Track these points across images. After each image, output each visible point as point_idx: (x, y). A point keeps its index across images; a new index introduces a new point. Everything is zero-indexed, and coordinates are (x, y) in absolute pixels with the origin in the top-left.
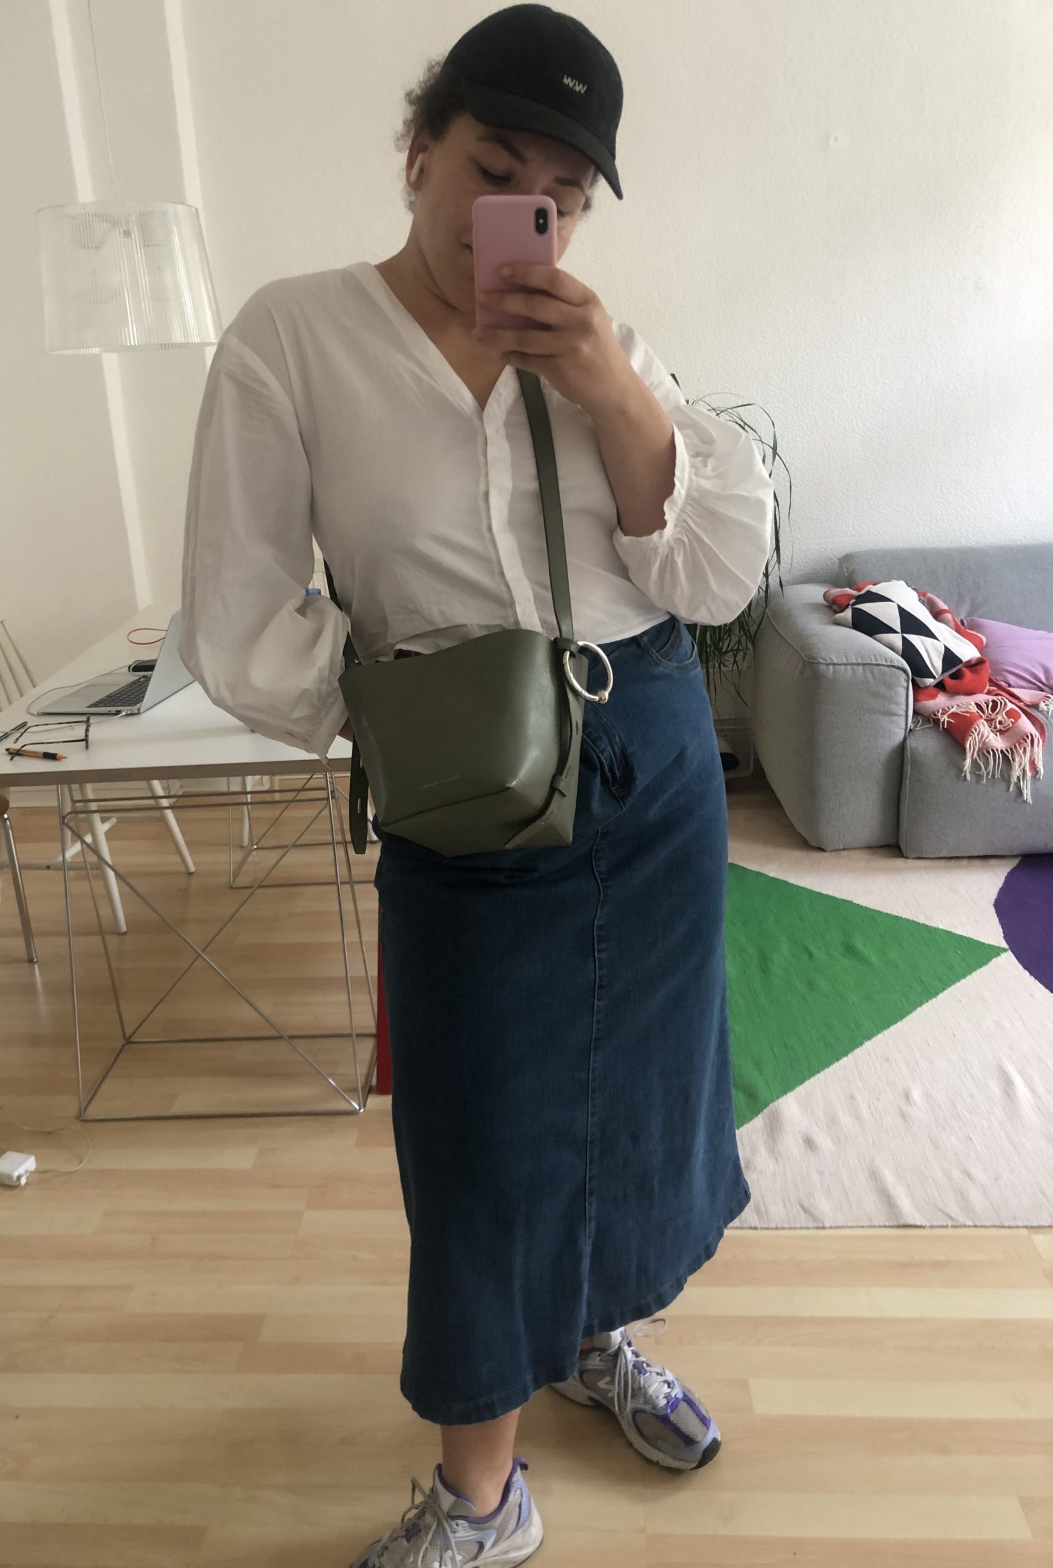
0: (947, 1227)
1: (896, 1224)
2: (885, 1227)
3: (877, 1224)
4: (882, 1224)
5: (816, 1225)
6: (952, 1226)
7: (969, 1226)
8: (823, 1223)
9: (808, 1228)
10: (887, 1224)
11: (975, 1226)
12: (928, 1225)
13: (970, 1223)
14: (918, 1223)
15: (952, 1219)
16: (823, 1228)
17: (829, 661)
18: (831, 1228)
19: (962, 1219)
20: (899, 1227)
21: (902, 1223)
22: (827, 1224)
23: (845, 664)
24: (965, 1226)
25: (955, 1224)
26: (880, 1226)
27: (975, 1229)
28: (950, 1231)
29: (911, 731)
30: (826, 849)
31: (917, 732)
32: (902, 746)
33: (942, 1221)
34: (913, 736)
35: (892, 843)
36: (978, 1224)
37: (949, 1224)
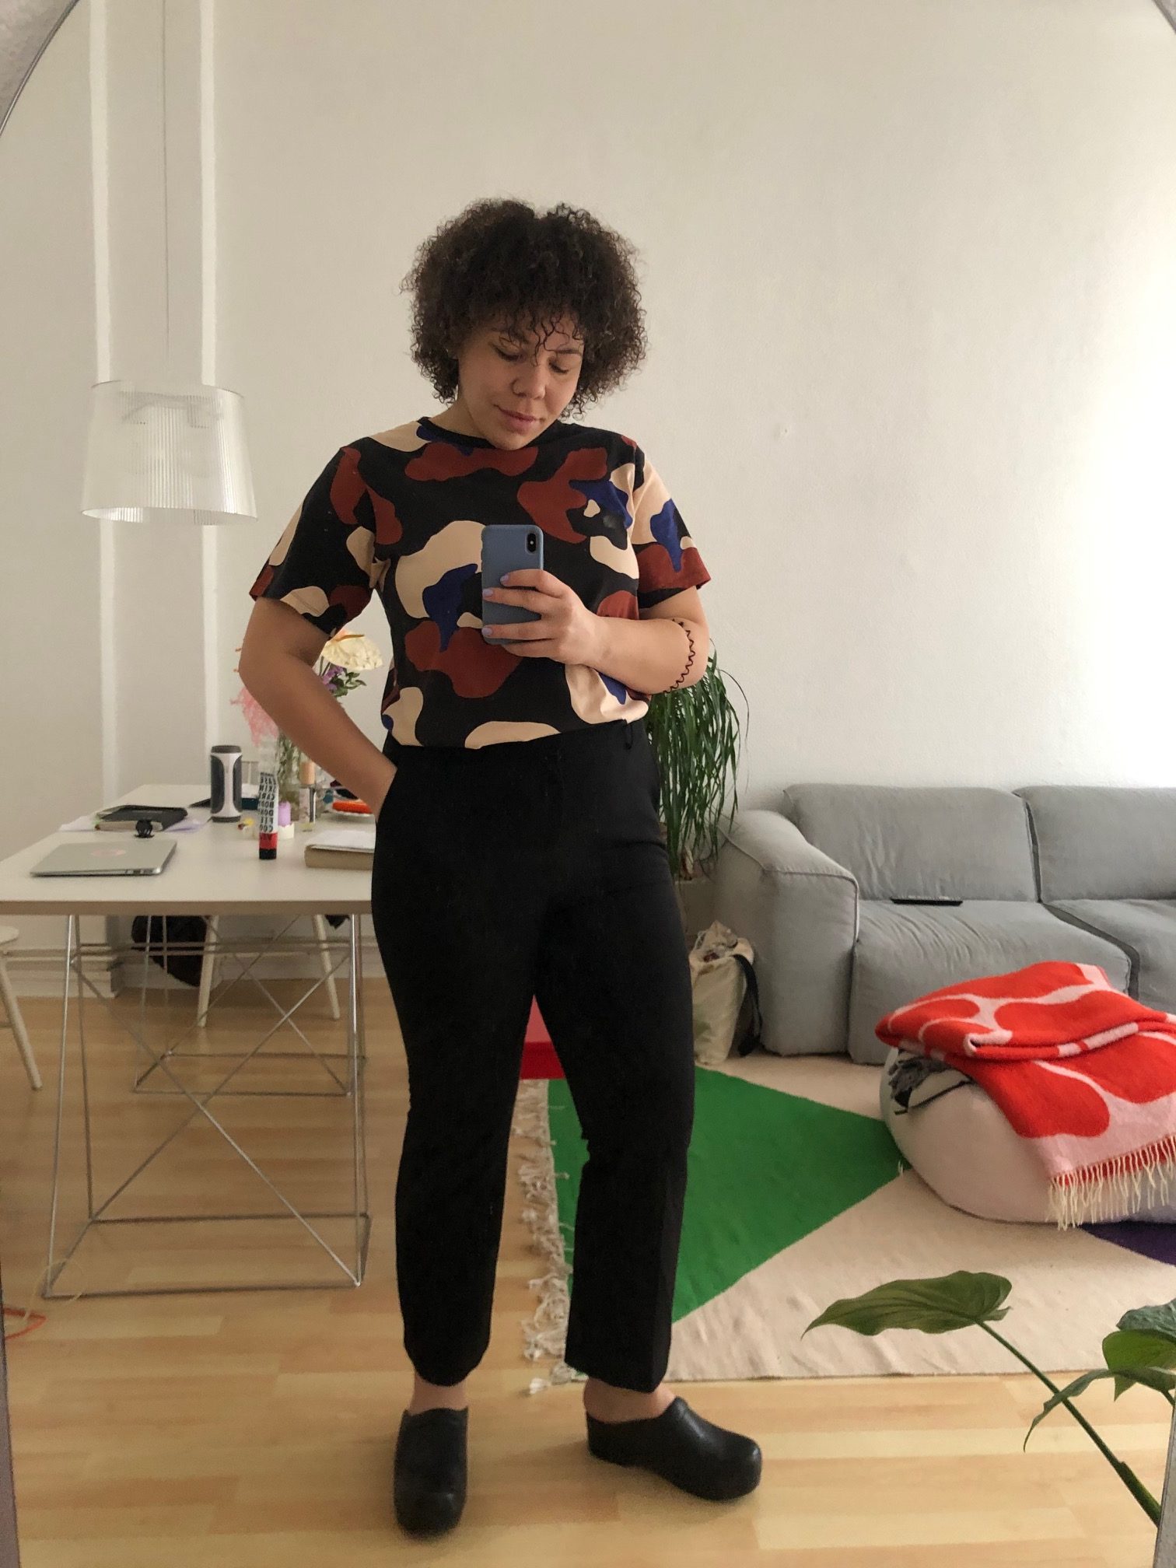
0: (933, 1375)
1: (885, 1373)
2: (875, 1376)
3: (868, 1374)
4: (873, 1374)
5: (810, 1375)
6: (939, 1375)
7: (954, 1375)
8: (817, 1372)
9: (803, 1378)
10: (878, 1374)
11: (959, 1375)
12: (915, 1373)
13: (954, 1372)
14: (906, 1371)
15: (937, 1368)
16: (817, 1378)
17: (786, 870)
18: (825, 1377)
19: (947, 1369)
20: (887, 1375)
21: (892, 1371)
22: (821, 1374)
23: (801, 874)
24: (949, 1375)
25: (940, 1372)
26: (871, 1376)
27: (959, 1377)
28: (936, 1379)
29: (858, 941)
30: (781, 1052)
31: (862, 940)
32: (851, 956)
33: (930, 1371)
34: (861, 944)
35: (842, 1050)
36: (962, 1372)
37: (935, 1373)
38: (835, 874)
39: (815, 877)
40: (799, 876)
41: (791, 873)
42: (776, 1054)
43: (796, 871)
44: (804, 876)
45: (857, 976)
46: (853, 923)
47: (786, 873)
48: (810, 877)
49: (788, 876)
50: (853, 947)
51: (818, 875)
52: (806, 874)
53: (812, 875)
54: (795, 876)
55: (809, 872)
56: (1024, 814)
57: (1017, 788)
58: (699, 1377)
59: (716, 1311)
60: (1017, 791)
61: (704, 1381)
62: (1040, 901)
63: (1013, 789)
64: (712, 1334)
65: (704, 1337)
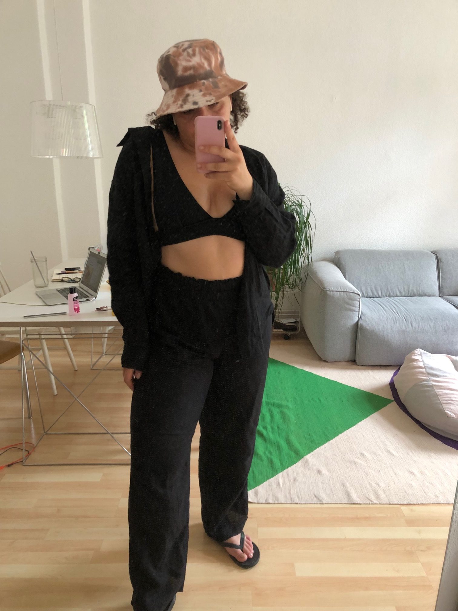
0: (369, 504)
1: (350, 503)
2: (346, 504)
3: (343, 503)
4: (345, 503)
5: (320, 503)
7: (377, 504)
9: (317, 504)
10: (347, 503)
11: (380, 504)
12: (362, 503)
13: (378, 503)
14: (358, 502)
15: (371, 501)
16: (323, 504)
18: (326, 504)
19: (375, 502)
20: (351, 504)
21: (352, 503)
22: (324, 502)
24: (376, 504)
25: (373, 503)
26: (344, 504)
27: (380, 505)
28: (371, 505)
29: (360, 317)
30: (328, 361)
31: (363, 318)
32: (357, 323)
33: (368, 502)
34: (361, 319)
35: (353, 359)
36: (381, 503)
37: (370, 503)
38: (351, 291)
39: (343, 293)
40: (336, 292)
41: (333, 291)
42: (326, 362)
43: (335, 290)
44: (338, 292)
45: (359, 331)
46: (358, 311)
47: (330, 291)
48: (340, 292)
49: (331, 292)
50: (358, 320)
51: (344, 292)
52: (339, 291)
53: (342, 292)
54: (334, 292)
55: (340, 290)
56: (435, 260)
57: (433, 250)
58: (276, 502)
59: (287, 474)
60: (434, 251)
61: (278, 504)
62: (440, 297)
63: (431, 250)
64: (284, 483)
65: (281, 484)
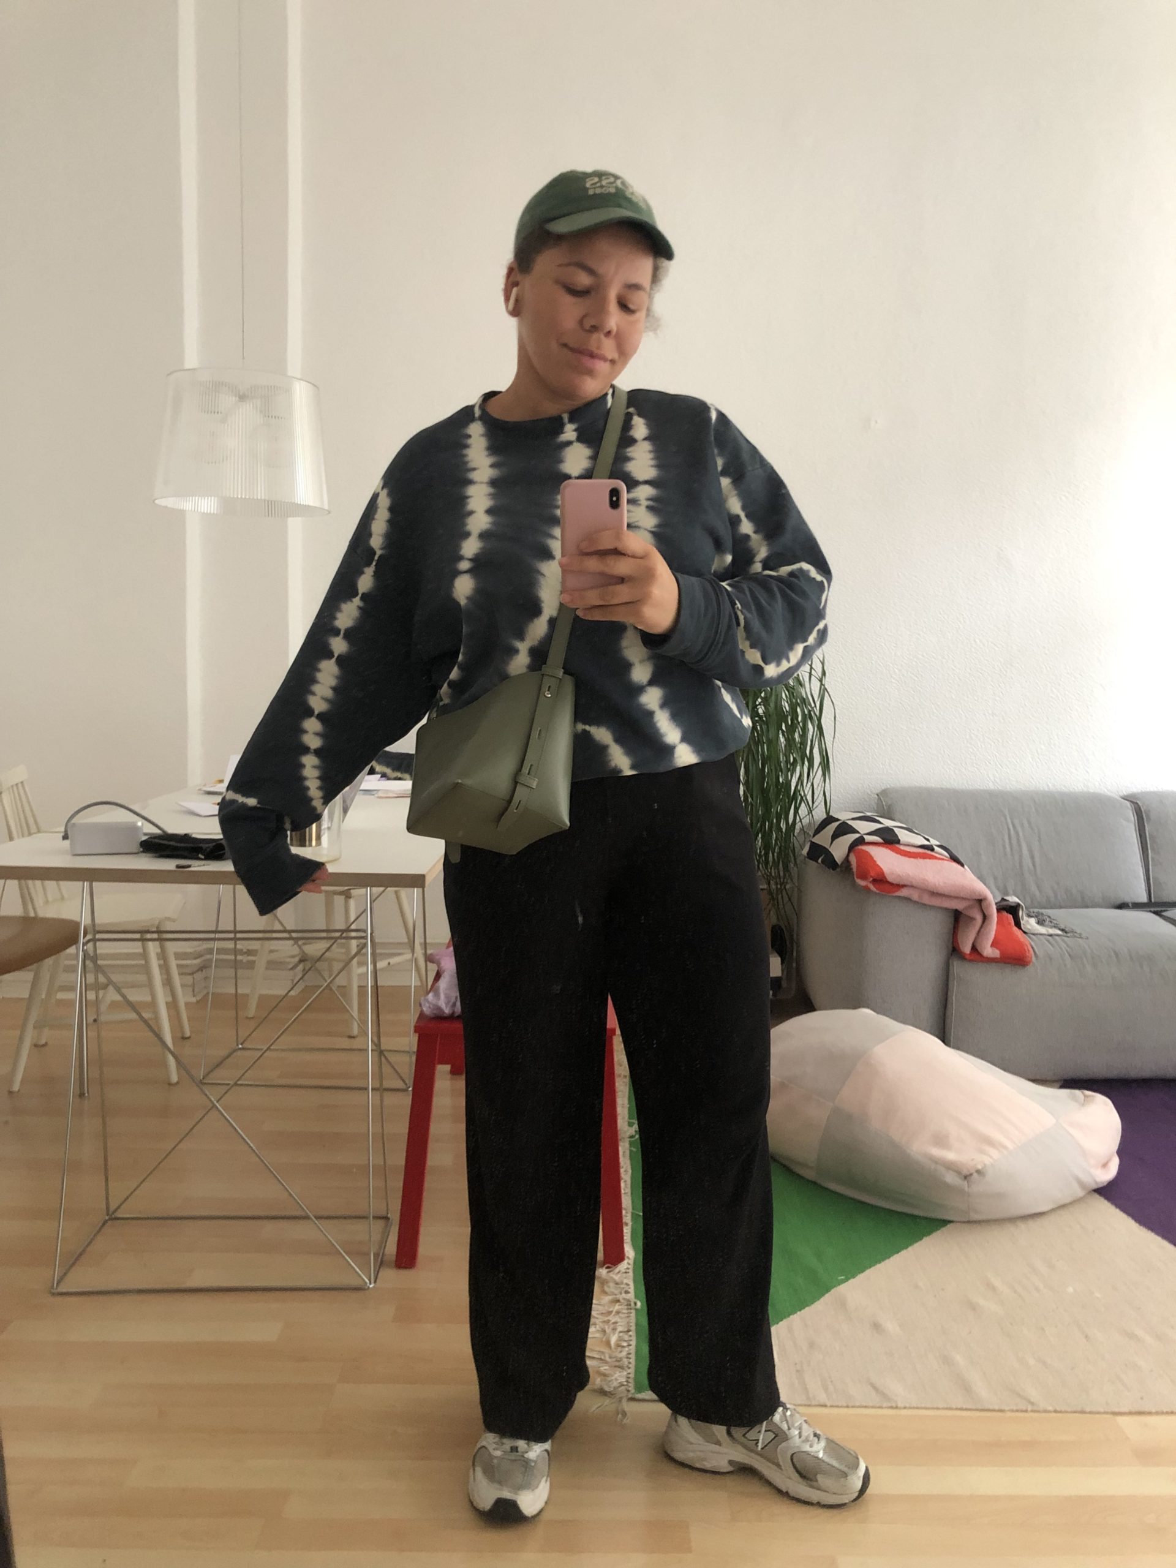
1: (974, 1407)
2: (962, 1409)
4: (960, 1407)
5: (890, 1405)
7: (1050, 1411)
8: (896, 1403)
9: (881, 1407)
10: (965, 1407)
12: (1006, 1408)
13: (1051, 1408)
14: (994, 1406)
15: (1032, 1404)
18: (904, 1408)
19: (1043, 1405)
20: (977, 1410)
21: (980, 1407)
22: (900, 1405)
24: (1046, 1411)
25: (1035, 1408)
26: (957, 1409)
27: (1055, 1414)
28: (1030, 1415)
33: (1022, 1405)
36: (1059, 1409)
37: (1029, 1409)
56: (1132, 816)
57: (1126, 793)
60: (1127, 796)
62: (1151, 911)
63: (1122, 794)
64: (784, 1353)
